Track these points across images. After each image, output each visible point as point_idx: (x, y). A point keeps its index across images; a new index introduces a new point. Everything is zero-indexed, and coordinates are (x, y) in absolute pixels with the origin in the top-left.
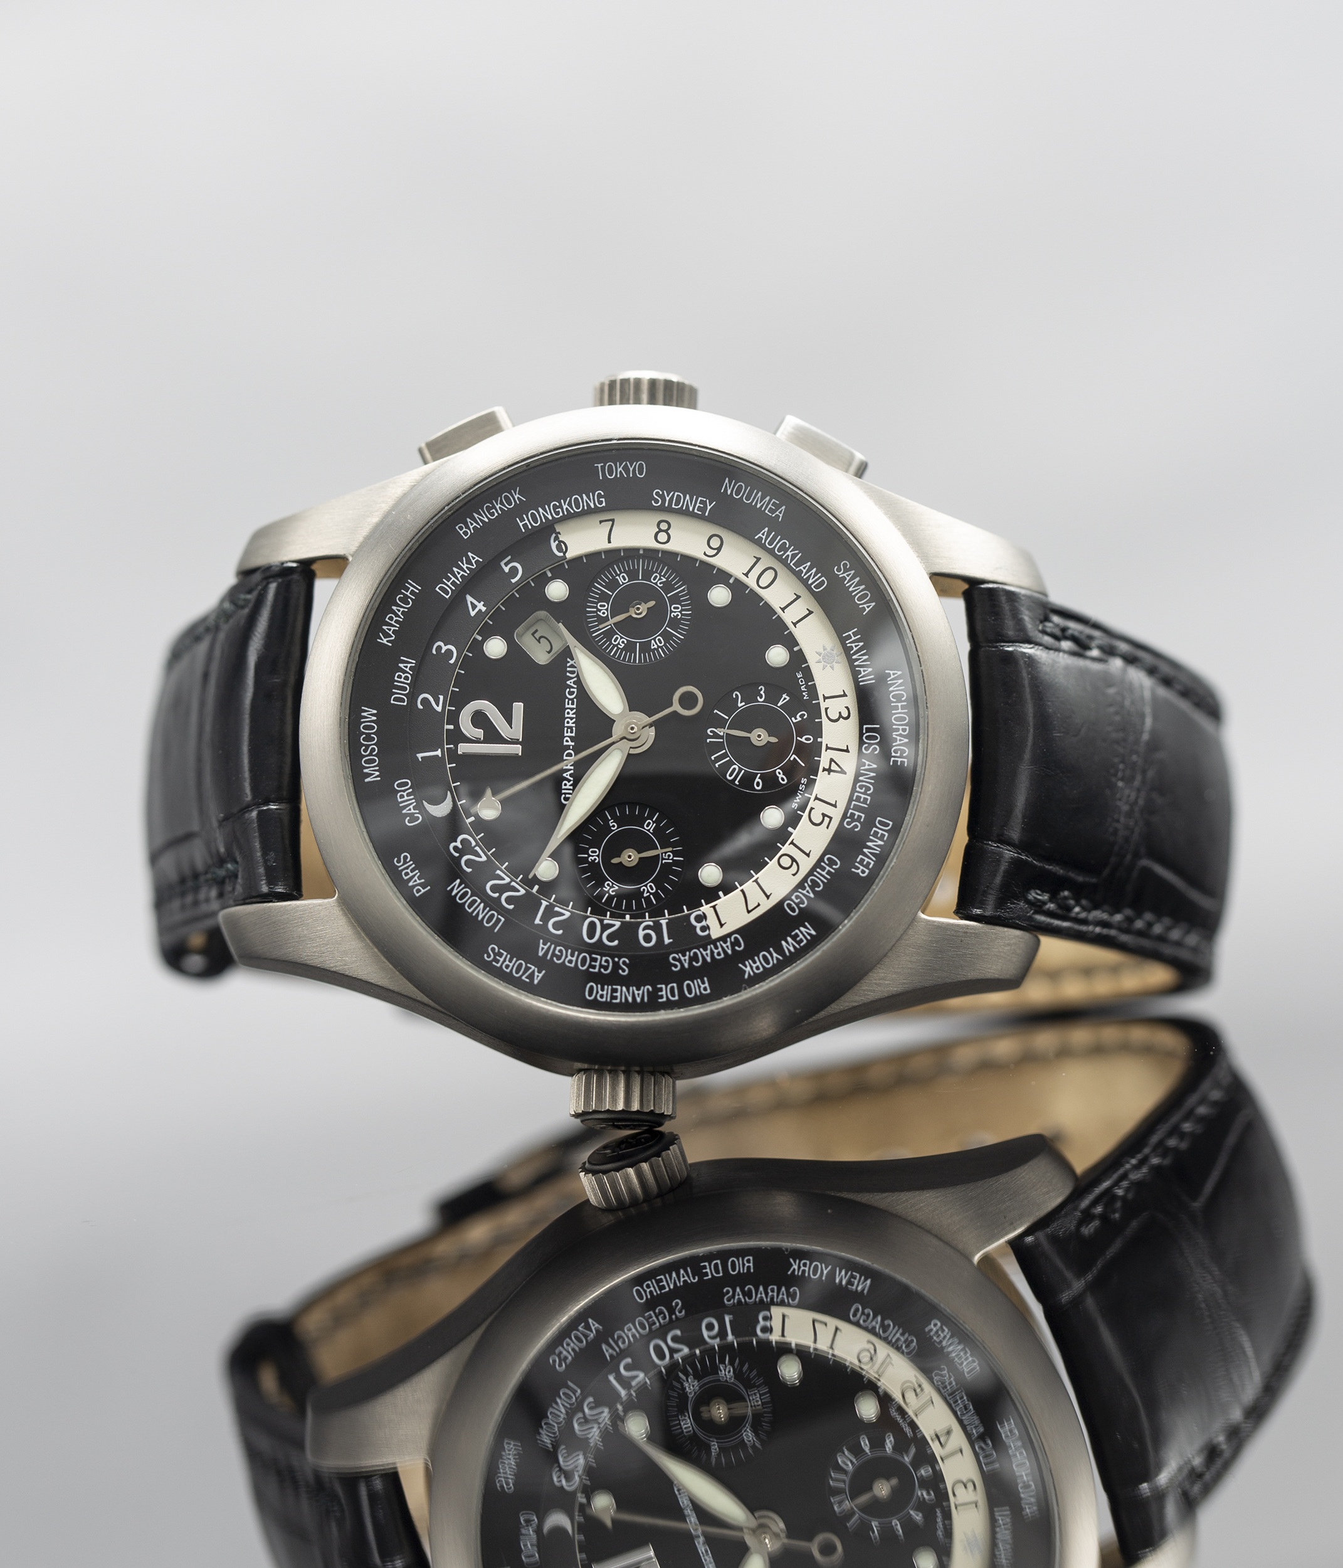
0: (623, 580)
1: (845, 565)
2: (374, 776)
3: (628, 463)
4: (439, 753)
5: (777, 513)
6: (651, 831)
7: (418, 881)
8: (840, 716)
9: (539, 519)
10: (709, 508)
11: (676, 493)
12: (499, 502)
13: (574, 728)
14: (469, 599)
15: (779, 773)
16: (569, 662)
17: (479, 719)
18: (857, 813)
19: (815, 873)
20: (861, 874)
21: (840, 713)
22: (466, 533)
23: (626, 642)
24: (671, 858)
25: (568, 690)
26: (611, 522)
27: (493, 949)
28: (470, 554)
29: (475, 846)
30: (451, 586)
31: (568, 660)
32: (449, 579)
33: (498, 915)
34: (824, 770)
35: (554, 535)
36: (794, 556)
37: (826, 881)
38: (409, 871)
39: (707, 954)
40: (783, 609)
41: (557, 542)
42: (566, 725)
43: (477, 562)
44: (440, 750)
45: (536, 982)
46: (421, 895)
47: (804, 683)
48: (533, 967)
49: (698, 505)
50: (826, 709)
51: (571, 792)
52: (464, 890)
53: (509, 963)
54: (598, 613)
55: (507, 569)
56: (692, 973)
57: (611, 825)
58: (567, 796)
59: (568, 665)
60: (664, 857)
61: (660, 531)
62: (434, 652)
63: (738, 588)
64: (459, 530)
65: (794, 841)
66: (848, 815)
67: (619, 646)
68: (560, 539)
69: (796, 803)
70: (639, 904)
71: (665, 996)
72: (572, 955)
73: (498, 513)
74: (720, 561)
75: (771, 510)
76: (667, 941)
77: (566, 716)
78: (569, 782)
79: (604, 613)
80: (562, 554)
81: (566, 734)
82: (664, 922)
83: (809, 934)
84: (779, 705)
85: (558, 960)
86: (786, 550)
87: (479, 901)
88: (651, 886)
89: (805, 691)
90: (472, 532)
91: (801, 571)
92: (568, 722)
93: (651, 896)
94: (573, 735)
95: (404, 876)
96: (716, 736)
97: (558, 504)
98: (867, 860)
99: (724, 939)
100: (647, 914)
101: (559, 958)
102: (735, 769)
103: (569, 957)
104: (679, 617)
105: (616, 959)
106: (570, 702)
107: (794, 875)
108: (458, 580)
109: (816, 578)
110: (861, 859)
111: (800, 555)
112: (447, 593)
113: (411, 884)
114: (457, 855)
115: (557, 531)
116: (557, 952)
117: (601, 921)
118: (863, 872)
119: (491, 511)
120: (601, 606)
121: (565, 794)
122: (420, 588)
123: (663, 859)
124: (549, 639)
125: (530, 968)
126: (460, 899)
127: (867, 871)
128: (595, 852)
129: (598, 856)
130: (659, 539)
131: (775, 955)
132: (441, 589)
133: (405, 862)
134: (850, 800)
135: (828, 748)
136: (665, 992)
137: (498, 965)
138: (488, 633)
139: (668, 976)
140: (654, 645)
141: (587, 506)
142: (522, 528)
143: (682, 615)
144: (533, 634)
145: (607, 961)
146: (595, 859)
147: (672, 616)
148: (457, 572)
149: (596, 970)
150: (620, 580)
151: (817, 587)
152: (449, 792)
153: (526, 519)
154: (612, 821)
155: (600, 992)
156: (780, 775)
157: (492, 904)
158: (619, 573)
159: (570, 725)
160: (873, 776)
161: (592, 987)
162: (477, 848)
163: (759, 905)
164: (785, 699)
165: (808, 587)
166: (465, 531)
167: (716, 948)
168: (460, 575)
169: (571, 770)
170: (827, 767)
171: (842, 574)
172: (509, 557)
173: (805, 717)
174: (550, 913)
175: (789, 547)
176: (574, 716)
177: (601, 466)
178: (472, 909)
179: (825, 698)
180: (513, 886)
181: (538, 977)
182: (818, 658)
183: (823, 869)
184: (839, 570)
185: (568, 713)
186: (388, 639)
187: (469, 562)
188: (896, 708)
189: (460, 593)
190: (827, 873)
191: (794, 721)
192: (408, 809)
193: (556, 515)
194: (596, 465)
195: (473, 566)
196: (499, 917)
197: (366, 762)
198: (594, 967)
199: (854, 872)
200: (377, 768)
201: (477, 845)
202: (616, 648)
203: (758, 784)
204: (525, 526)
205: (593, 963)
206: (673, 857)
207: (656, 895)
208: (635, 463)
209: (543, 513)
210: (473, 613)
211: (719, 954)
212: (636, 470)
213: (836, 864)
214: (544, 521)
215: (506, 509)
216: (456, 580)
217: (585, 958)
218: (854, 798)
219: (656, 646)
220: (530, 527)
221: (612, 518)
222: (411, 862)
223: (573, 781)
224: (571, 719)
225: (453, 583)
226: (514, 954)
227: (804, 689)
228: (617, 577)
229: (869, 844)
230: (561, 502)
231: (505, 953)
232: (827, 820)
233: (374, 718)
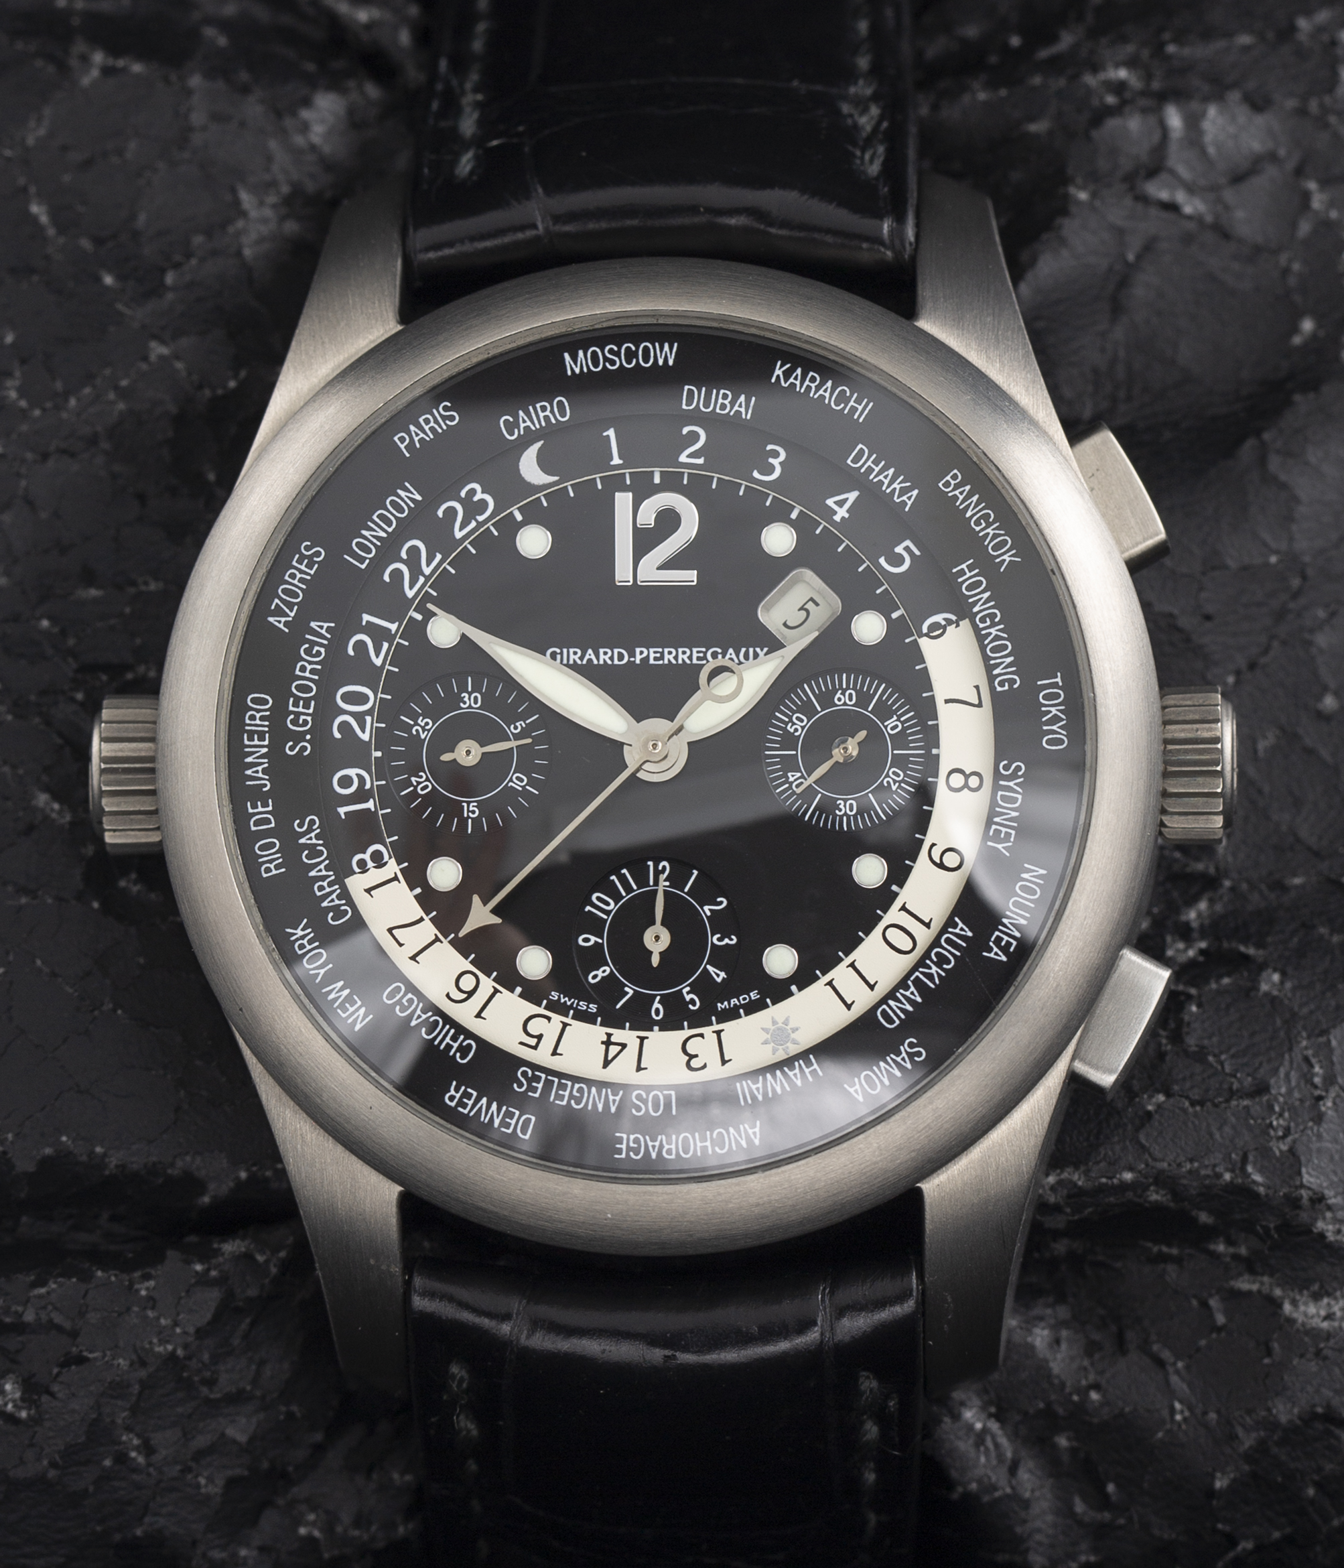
0: (892, 726)
1: (919, 1054)
2: (574, 366)
3: (1064, 722)
4: (616, 461)
5: (995, 949)
6: (511, 784)
7: (416, 439)
8: (692, 1057)
9: (973, 592)
10: (1000, 846)
11: (1020, 797)
12: (997, 532)
13: (661, 662)
14: (852, 496)
15: (604, 971)
16: (762, 650)
17: (668, 521)
18: (540, 1086)
19: (448, 1027)
20: (448, 1095)
21: (696, 1056)
22: (947, 484)
23: (796, 734)
24: (470, 814)
25: (719, 650)
26: (976, 702)
27: (318, 554)
28: (915, 492)
29: (476, 521)
30: (866, 466)
31: (766, 649)
32: (876, 463)
33: (370, 559)
34: (609, 1035)
35: (954, 618)
36: (930, 977)
37: (436, 1043)
38: (432, 424)
39: (320, 870)
40: (852, 965)
41: (943, 623)
42: (666, 650)
43: (904, 503)
44: (621, 462)
45: (271, 619)
46: (396, 443)
47: (742, 1002)
48: (292, 614)
49: (1004, 830)
50: (702, 1035)
51: (565, 662)
52: (406, 508)
53: (297, 578)
54: (840, 692)
55: (899, 549)
56: (291, 849)
57: (518, 724)
58: (559, 657)
59: (758, 650)
60: (472, 804)
61: (967, 777)
62: (769, 447)
63: (884, 897)
64: (951, 474)
65: (498, 994)
66: (537, 1073)
67: (790, 724)
68: (948, 628)
69: (559, 997)
70: (398, 771)
71: (256, 811)
72: (312, 671)
73: (979, 532)
74: (922, 867)
75: (999, 940)
76: (342, 811)
77: (680, 650)
78: (579, 658)
79: (839, 699)
80: (925, 630)
81: (652, 650)
82: (370, 805)
83: (355, 1020)
84: (709, 967)
85: (305, 650)
86: (939, 965)
87: (390, 530)
88: (426, 787)
89: (729, 1004)
90: (950, 494)
91: (907, 988)
92: (670, 653)
93: (412, 788)
94: (652, 661)
95: (424, 417)
96: (657, 873)
97: (997, 620)
98: (470, 1103)
99: (345, 895)
100: (384, 782)
101: (308, 652)
102: (608, 904)
103: (309, 667)
104: (837, 812)
105: (308, 737)
106: (701, 655)
107: (448, 996)
108: (875, 477)
109: (898, 1012)
110: (472, 1095)
111: (932, 986)
112: (855, 461)
113: (412, 428)
114: (463, 494)
115: (961, 623)
116: (316, 648)
117: (370, 712)
118: (452, 1098)
119: (982, 521)
120: (851, 695)
121: (561, 653)
122: (861, 420)
123: (468, 803)
124: (806, 624)
125: (291, 611)
126: (392, 502)
127: (453, 1104)
128: (476, 702)
129: (470, 707)
130: (955, 776)
131: (322, 971)
132: (861, 452)
133: (444, 418)
134: (560, 1075)
135: (642, 1039)
136: (261, 811)
137: (294, 563)
138: (802, 527)
139: (285, 815)
140: (793, 776)
141: (995, 664)
142: (959, 568)
143: (841, 817)
144: (812, 599)
145: (305, 723)
146: (465, 703)
147: (838, 802)
148: (888, 475)
149: (291, 708)
150: (891, 723)
151: (884, 1013)
152: (556, 478)
153: (973, 573)
154: (524, 725)
155: (258, 716)
156: (602, 973)
157: (388, 549)
158: (902, 719)
159: (667, 656)
160: (597, 1109)
161: (266, 702)
162: (473, 524)
163: (401, 945)
164: (718, 975)
165: (883, 1001)
166: (951, 483)
167: (330, 884)
168: (883, 479)
169: (598, 659)
170: (613, 1039)
171: (906, 1051)
172: (917, 553)
173: (690, 1006)
174: (379, 635)
175: (943, 970)
176: (680, 662)
177: (1057, 682)
178: (377, 520)
179: (718, 1033)
180: (418, 579)
181: (278, 622)
182: (780, 1020)
183: (454, 1039)
184: (911, 1045)
185: (684, 653)
186: (782, 377)
187: (903, 491)
188: (703, 1139)
189: (856, 480)
190: (448, 1044)
191: (685, 991)
192: (526, 418)
193: (980, 619)
194: (1059, 674)
195: (898, 498)
196: (367, 561)
197: (594, 354)
198: (296, 705)
199: (451, 1085)
200: (585, 370)
201: (480, 525)
202: (787, 720)
203: (587, 940)
204: (962, 572)
205: (301, 703)
206: (472, 818)
207: (414, 795)
208: (1064, 733)
209: (982, 598)
210: (830, 502)
211: (321, 888)
212: (1053, 734)
213: (462, 1058)
214: (971, 600)
215: (986, 543)
216: (875, 473)
217: (310, 690)
218: (563, 1081)
219: (791, 779)
220: (960, 580)
221: (984, 703)
222: (445, 427)
223: (582, 665)
224: (676, 658)
225: (870, 470)
226: (312, 585)
227: (732, 1003)
228: (895, 718)
229: (494, 1106)
230: (1000, 625)
231: (312, 572)
232: (533, 1042)
233: (661, 362)
